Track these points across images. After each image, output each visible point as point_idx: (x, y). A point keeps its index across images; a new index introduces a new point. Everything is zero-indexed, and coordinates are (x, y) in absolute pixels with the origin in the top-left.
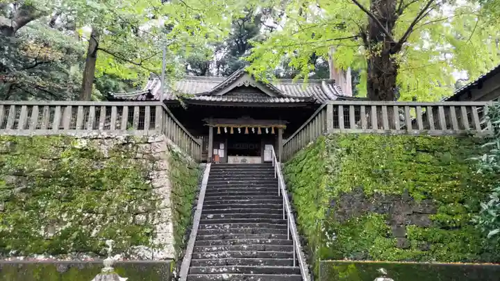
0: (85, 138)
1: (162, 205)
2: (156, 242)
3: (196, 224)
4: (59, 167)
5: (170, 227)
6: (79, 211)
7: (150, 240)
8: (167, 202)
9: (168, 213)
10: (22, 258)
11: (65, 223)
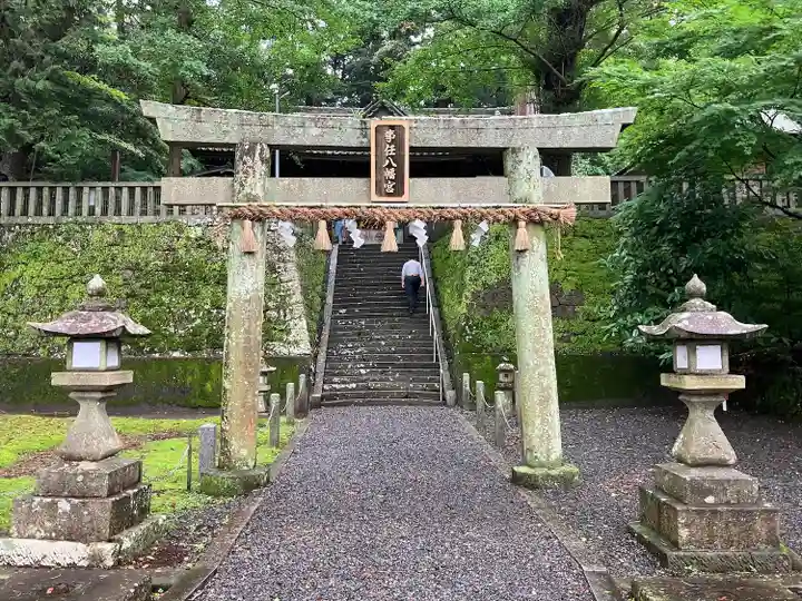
0: (199, 225)
1: (293, 301)
2: (291, 338)
3: (328, 320)
4: (177, 259)
5: (304, 323)
6: (207, 307)
7: (285, 337)
8: (298, 297)
9: (300, 309)
10: (157, 355)
11: (194, 320)
